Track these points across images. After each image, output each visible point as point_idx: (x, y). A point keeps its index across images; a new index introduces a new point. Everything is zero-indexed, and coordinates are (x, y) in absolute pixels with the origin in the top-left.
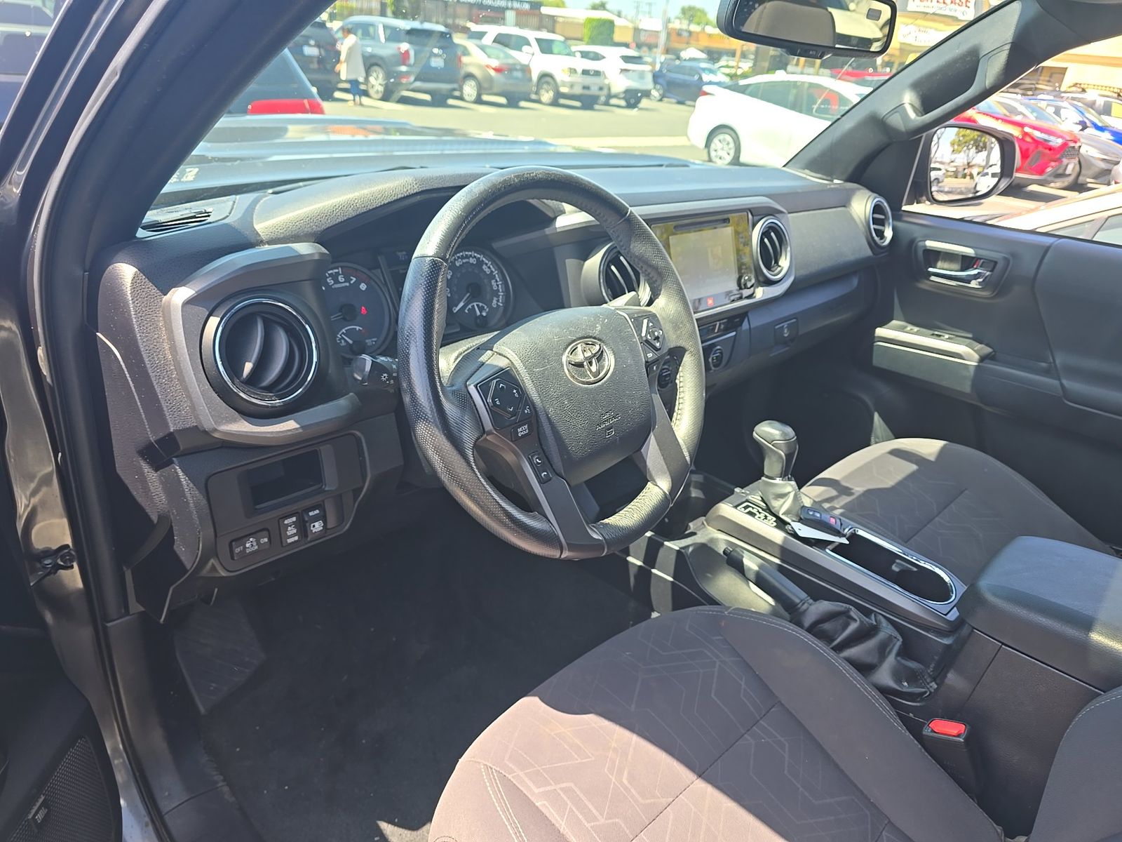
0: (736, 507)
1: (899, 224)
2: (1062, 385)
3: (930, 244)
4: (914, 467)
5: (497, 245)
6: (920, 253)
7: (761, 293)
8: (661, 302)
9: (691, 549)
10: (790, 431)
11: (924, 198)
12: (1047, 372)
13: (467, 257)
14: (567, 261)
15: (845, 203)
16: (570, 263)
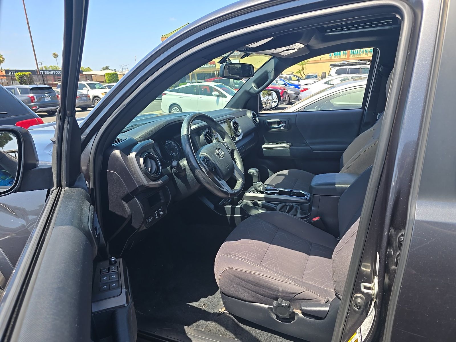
0: (250, 192)
1: (259, 117)
2: (310, 147)
3: (268, 120)
4: (284, 177)
5: (175, 137)
6: (267, 124)
7: (237, 139)
8: (225, 140)
9: (243, 206)
10: (256, 169)
11: (262, 110)
12: (306, 146)
13: (169, 142)
14: (195, 137)
15: (245, 115)
16: (196, 137)
